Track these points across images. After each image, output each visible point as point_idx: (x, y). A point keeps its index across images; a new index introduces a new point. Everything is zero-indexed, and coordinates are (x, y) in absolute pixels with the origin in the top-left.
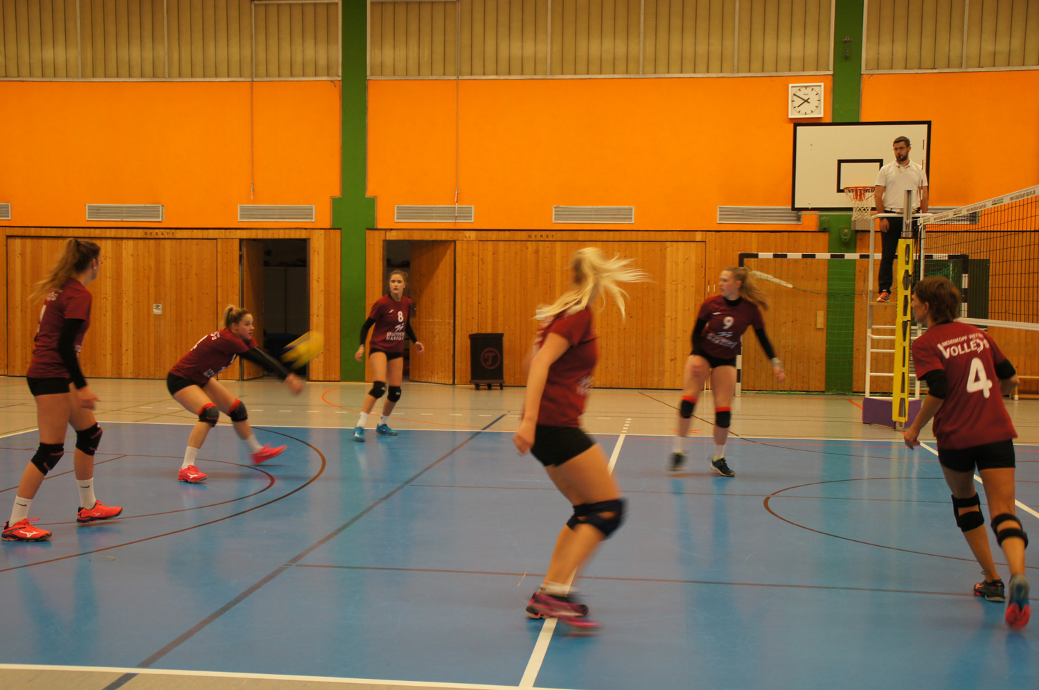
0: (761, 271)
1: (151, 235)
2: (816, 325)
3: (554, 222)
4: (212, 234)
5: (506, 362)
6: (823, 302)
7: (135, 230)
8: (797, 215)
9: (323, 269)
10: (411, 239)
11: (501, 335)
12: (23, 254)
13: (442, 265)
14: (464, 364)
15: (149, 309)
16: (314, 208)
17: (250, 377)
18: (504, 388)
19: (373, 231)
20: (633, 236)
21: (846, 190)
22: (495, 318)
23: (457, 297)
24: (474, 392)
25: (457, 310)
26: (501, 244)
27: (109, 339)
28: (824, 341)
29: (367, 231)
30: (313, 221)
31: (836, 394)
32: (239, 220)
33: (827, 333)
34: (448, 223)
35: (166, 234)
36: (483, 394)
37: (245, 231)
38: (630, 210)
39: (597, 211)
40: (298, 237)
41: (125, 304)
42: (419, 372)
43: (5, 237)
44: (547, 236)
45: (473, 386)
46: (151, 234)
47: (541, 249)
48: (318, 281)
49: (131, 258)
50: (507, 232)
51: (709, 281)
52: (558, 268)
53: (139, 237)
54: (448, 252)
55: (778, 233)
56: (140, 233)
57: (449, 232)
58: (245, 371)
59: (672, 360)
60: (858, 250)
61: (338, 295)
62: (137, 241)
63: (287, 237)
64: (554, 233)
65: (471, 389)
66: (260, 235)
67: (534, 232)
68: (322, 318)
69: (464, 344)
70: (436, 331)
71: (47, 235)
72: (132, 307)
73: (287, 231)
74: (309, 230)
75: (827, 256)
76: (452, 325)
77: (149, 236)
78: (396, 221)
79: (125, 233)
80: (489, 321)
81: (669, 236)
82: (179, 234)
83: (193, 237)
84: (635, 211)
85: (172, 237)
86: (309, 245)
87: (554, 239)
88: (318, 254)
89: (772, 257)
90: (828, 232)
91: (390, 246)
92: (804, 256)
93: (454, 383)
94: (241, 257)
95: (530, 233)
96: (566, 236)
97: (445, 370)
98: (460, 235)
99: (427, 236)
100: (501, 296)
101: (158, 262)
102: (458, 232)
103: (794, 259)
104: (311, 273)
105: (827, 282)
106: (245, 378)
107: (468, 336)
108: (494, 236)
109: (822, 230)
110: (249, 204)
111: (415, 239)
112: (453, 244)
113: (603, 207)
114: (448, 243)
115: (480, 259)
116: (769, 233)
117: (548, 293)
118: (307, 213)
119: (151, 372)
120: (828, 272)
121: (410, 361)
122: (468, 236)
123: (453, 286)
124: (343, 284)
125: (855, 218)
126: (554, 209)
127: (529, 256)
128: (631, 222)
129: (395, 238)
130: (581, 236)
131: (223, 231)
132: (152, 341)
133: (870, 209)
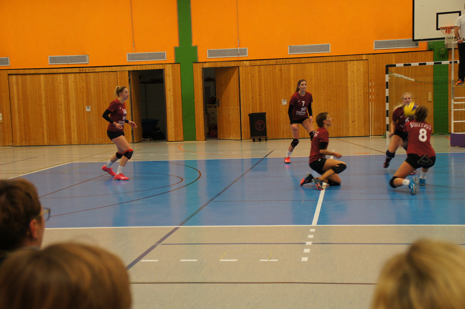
0: (398, 73)
1: (83, 71)
2: (428, 99)
3: (289, 54)
4: (114, 69)
5: (268, 127)
6: (431, 87)
7: (74, 69)
8: (416, 43)
9: (172, 84)
10: (216, 66)
11: (265, 113)
12: (17, 83)
13: (232, 79)
14: (246, 129)
15: (84, 109)
16: (166, 53)
17: (137, 141)
18: (268, 140)
19: (196, 64)
20: (330, 59)
21: (441, 29)
22: (261, 105)
23: (241, 95)
24: (252, 143)
25: (241, 102)
26: (262, 67)
27: (64, 125)
28: (433, 108)
29: (193, 64)
30: (166, 60)
31: (440, 135)
32: (128, 61)
33: (434, 103)
34: (235, 58)
35: (91, 70)
36: (257, 143)
37: (131, 66)
38: (328, 46)
39: (311, 47)
40: (158, 68)
41: (71, 107)
42: (223, 134)
43: (7, 75)
44: (286, 62)
45: (252, 140)
47: (283, 68)
48: (170, 91)
49: (73, 82)
50: (265, 61)
51: (370, 80)
52: (292, 78)
53: (76, 72)
54: (235, 72)
55: (406, 53)
56: (77, 70)
57: (235, 62)
58: (135, 138)
59: (352, 122)
60: (449, 59)
61: (180, 97)
62: (75, 74)
63: (152, 69)
64: (289, 59)
65: (251, 141)
66: (139, 68)
67: (279, 60)
68: (173, 109)
69: (246, 119)
70: (231, 113)
71: (29, 73)
72: (75, 108)
73: (152, 66)
74: (163, 65)
75: (432, 63)
76: (239, 110)
78: (208, 58)
79: (69, 70)
80: (258, 107)
81: (349, 58)
82: (97, 70)
83: (104, 71)
84: (331, 46)
85: (93, 71)
86: (164, 73)
87: (290, 63)
88: (169, 76)
89: (403, 66)
90: (433, 50)
91: (205, 70)
92: (420, 64)
93: (241, 139)
94: (129, 80)
95: (277, 60)
96: (296, 61)
97: (237, 133)
98: (241, 63)
99: (224, 65)
100: (263, 93)
101: (87, 84)
102: (240, 62)
103: (415, 66)
104: (166, 87)
105: (432, 77)
106: (135, 142)
107: (248, 115)
108: (258, 63)
109: (430, 50)
110: (132, 52)
111: (218, 66)
112: (238, 68)
113: (314, 45)
114: (235, 68)
115: (252, 75)
116: (401, 53)
117: (288, 91)
118: (162, 56)
119: (87, 141)
120: (433, 72)
121: (218, 129)
122: (245, 64)
123: (238, 90)
124: (182, 91)
125: (446, 43)
126: (289, 47)
127: (277, 72)
128: (329, 52)
129: (208, 67)
130: (303, 60)
131: (120, 67)
132: (86, 125)
133: (454, 38)
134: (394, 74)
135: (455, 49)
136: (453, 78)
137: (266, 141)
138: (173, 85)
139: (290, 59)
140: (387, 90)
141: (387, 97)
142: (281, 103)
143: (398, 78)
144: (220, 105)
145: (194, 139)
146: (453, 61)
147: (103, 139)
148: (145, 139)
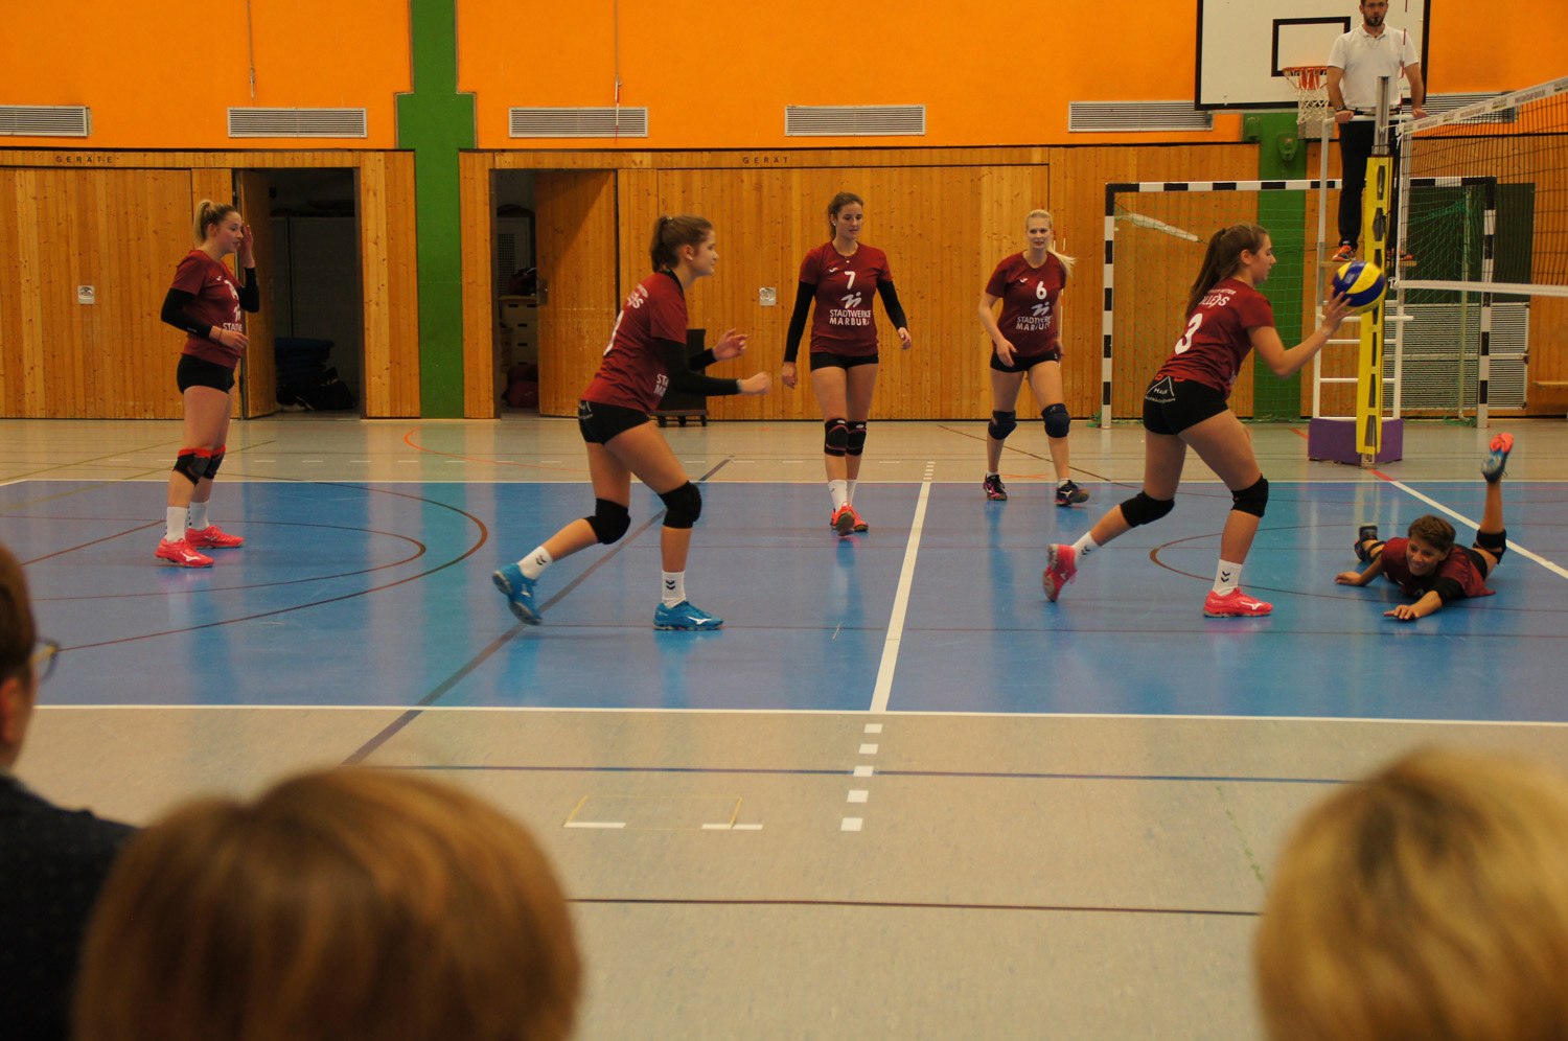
0: (1144, 214)
1: (69, 161)
3: (787, 133)
4: (181, 160)
7: (37, 153)
8: (1206, 114)
9: (385, 221)
10: (539, 167)
13: (594, 213)
15: (71, 294)
16: (365, 113)
17: (258, 414)
18: (708, 423)
19: (472, 154)
20: (924, 157)
21: (1286, 73)
23: (622, 268)
26: (697, 174)
29: (461, 154)
30: (365, 136)
31: (1273, 422)
32: (230, 135)
34: (604, 139)
35: (97, 159)
37: (242, 154)
38: (919, 111)
39: (862, 113)
40: (337, 164)
41: (24, 286)
42: (556, 398)
44: (776, 160)
46: (68, 159)
47: (765, 182)
48: (376, 243)
49: (33, 201)
50: (705, 153)
52: (796, 215)
53: (45, 164)
54: (605, 189)
55: (1173, 148)
56: (47, 158)
57: (605, 153)
58: (250, 402)
60: (1309, 173)
61: (413, 267)
62: (43, 172)
63: (317, 165)
64: (787, 153)
66: (270, 161)
67: (753, 153)
68: (385, 309)
72: (38, 291)
73: (317, 154)
74: (357, 153)
75: (1256, 185)
77: (65, 163)
78: (511, 135)
79: (19, 158)
81: (985, 156)
82: (121, 160)
83: (147, 166)
84: (927, 114)
85: (107, 165)
86: (359, 180)
87: (789, 165)
88: (375, 195)
89: (1162, 189)
90: (1259, 142)
91: (500, 178)
92: (1216, 187)
95: (745, 154)
96: (809, 159)
98: (625, 159)
99: (567, 163)
101: (85, 210)
102: (620, 154)
103: (1200, 192)
104: (363, 231)
106: (250, 416)
108: (683, 160)
109: (1247, 139)
110: (247, 106)
111: (546, 167)
112: (612, 176)
113: (872, 106)
114: (605, 174)
115: (661, 203)
116: (1157, 148)
117: (780, 258)
118: (352, 122)
119: (78, 406)
120: (1258, 212)
121: (540, 381)
122: (638, 162)
123: (613, 249)
124: (420, 246)
125: (1303, 119)
126: (786, 112)
127: (745, 194)
128: (920, 133)
129: (511, 167)
130: (835, 158)
131: (201, 154)
132: (79, 354)
133: (1327, 104)
134: (1131, 215)
135: (1331, 141)
136: (1321, 238)
137: (704, 425)
138: (387, 224)
139: (789, 152)
140: (1108, 269)
141: (1108, 291)
142: (756, 299)
143: (1143, 229)
144: (550, 297)
145: (458, 412)
146: (1323, 180)
147: (138, 403)
148: (286, 408)
